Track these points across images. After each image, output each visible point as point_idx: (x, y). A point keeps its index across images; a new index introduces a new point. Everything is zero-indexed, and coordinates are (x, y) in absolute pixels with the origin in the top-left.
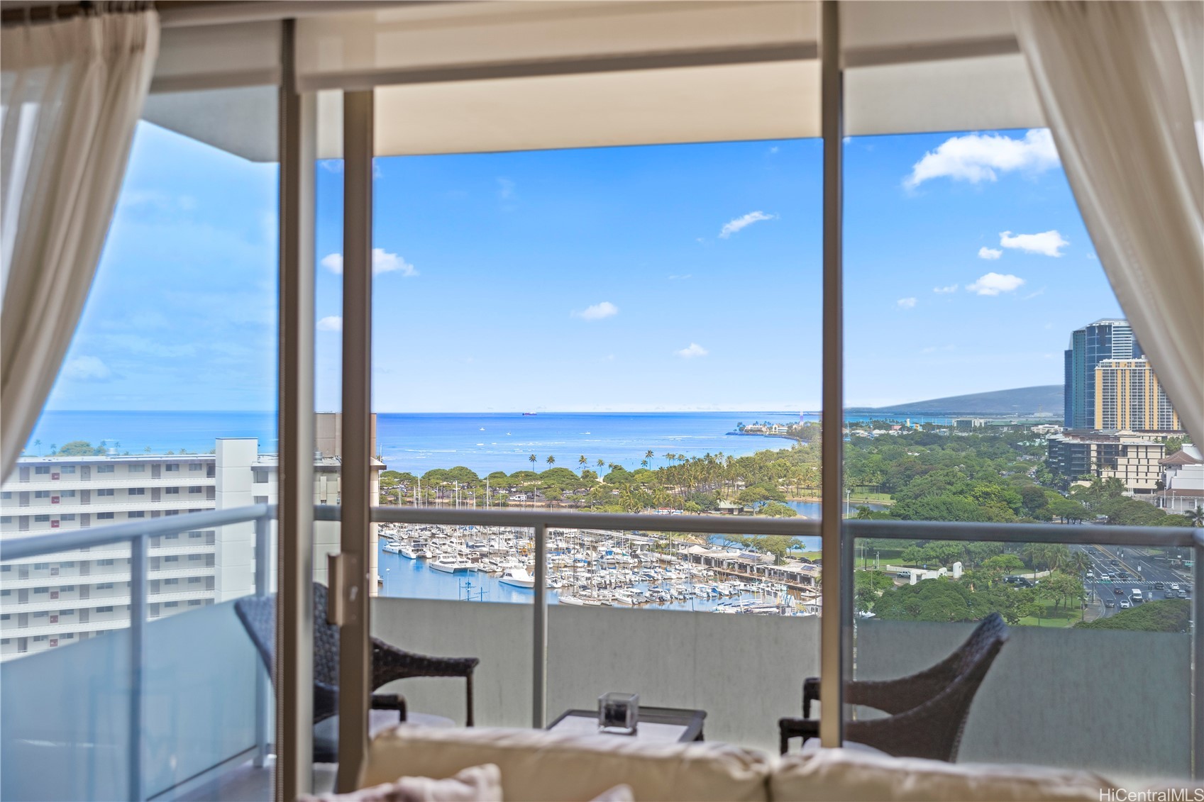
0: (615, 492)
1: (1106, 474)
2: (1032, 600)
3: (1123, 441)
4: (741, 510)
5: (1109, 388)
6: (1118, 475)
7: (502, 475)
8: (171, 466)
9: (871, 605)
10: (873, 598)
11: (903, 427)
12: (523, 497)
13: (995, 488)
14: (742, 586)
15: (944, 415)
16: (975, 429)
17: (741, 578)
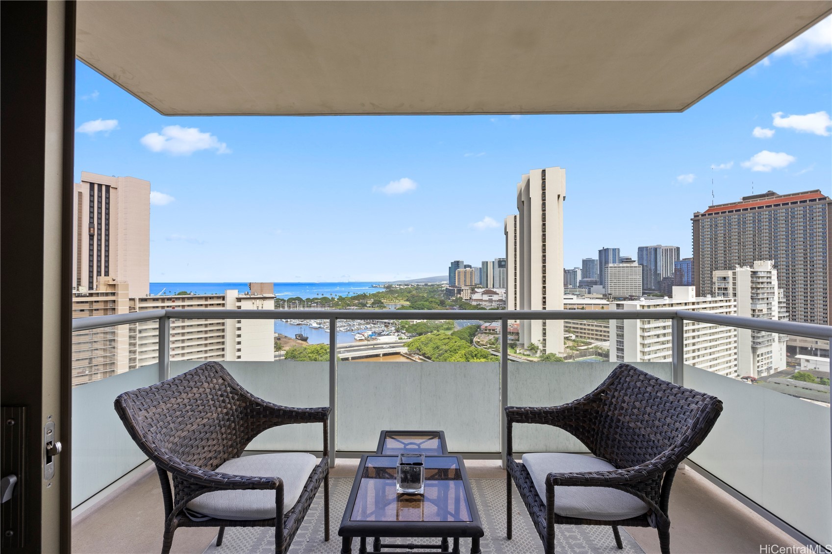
0: (340, 303)
1: (459, 296)
2: (443, 326)
3: (462, 288)
4: (372, 307)
5: (459, 276)
6: (462, 296)
7: (309, 299)
8: (211, 298)
9: (405, 329)
10: (405, 327)
11: (412, 285)
12: (315, 304)
13: (434, 300)
14: (373, 325)
15: (421, 282)
16: (429, 286)
17: (373, 324)
